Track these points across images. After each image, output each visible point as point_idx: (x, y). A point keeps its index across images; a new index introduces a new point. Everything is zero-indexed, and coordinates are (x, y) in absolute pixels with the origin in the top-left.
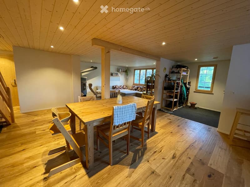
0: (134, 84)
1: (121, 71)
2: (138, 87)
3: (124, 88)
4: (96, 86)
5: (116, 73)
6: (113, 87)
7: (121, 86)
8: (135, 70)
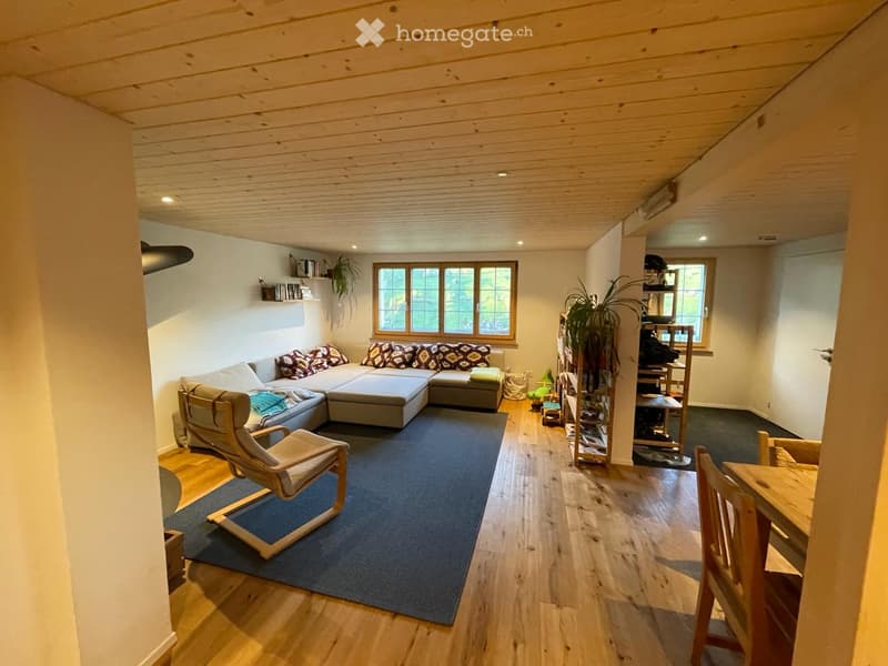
0: (378, 335)
1: (314, 275)
2: (415, 348)
3: (334, 360)
4: (177, 378)
5: (290, 287)
6: (280, 364)
7: (319, 355)
8: (377, 267)
